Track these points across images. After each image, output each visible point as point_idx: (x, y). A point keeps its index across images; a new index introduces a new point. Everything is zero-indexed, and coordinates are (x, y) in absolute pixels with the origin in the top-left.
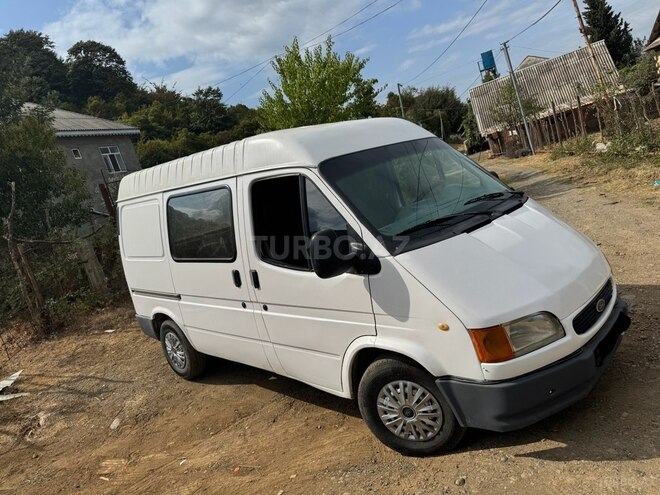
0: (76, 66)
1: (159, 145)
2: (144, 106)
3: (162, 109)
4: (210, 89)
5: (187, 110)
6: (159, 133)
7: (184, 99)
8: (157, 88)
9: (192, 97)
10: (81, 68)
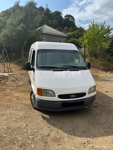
0: (65, 20)
1: (75, 40)
3: (79, 32)
6: (76, 37)
7: (85, 30)
8: (80, 27)
10: (66, 20)
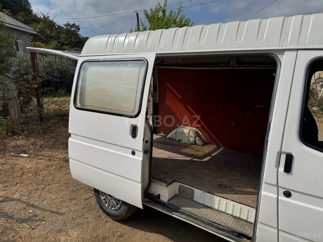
2: (35, 23)
3: (45, 28)
4: (74, 24)
5: (59, 32)
7: (58, 26)
8: (44, 16)
9: (63, 26)
